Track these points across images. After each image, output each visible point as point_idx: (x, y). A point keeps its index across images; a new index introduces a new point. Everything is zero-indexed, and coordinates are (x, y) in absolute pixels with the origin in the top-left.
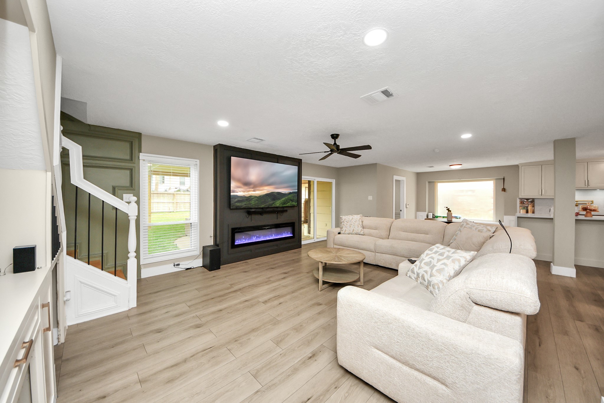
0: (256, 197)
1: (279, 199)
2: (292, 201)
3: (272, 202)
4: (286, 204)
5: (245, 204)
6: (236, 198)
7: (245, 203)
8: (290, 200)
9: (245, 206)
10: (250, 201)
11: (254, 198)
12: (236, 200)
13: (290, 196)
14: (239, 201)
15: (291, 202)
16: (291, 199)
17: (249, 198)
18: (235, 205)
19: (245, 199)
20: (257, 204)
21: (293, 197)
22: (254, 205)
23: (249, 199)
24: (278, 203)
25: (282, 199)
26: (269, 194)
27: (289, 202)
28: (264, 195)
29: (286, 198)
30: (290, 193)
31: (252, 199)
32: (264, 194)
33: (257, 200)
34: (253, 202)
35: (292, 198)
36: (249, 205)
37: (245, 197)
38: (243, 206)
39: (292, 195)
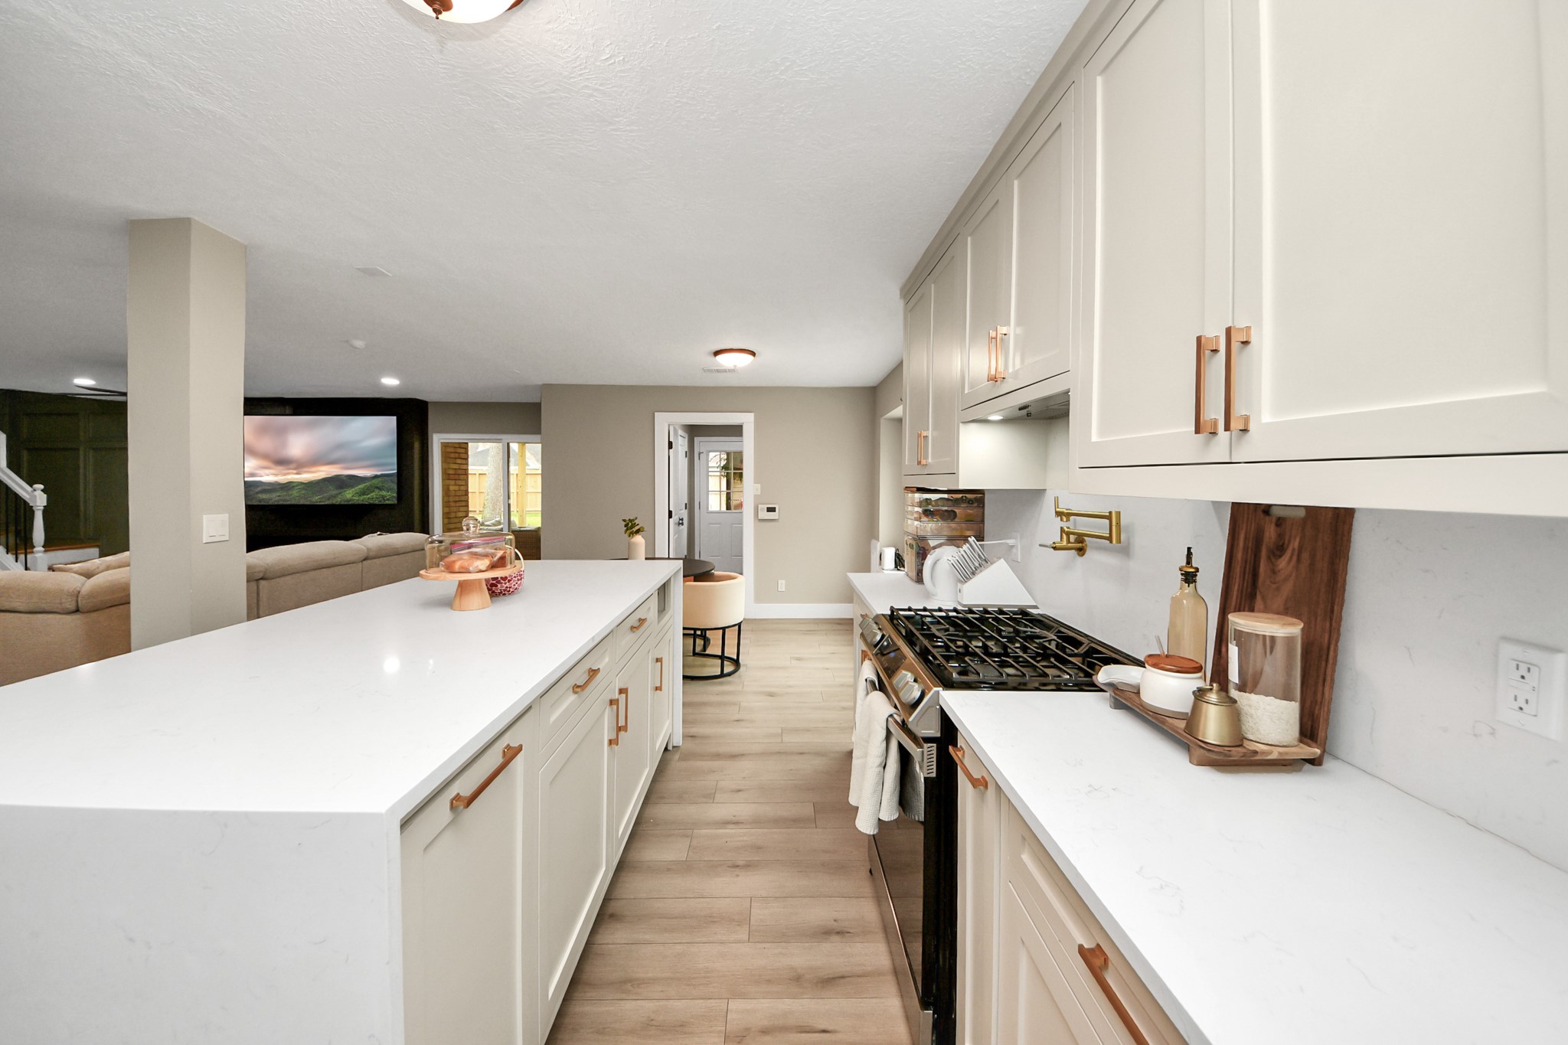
0: (303, 483)
1: (352, 486)
2: (380, 489)
3: (336, 492)
4: (367, 495)
5: (279, 496)
6: (258, 486)
7: (279, 494)
8: (377, 488)
9: (277, 498)
10: (289, 490)
11: (297, 486)
12: (259, 489)
13: (383, 480)
14: (264, 491)
15: (377, 491)
19: (278, 487)
20: (305, 496)
21: (389, 481)
22: (298, 497)
23: (286, 487)
24: (349, 495)
25: (357, 486)
26: (330, 478)
27: (373, 491)
28: (321, 480)
29: (367, 484)
30: (376, 477)
31: (294, 486)
33: (303, 489)
34: (295, 493)
36: (288, 498)
37: (279, 484)
38: (274, 500)
39: (380, 479)
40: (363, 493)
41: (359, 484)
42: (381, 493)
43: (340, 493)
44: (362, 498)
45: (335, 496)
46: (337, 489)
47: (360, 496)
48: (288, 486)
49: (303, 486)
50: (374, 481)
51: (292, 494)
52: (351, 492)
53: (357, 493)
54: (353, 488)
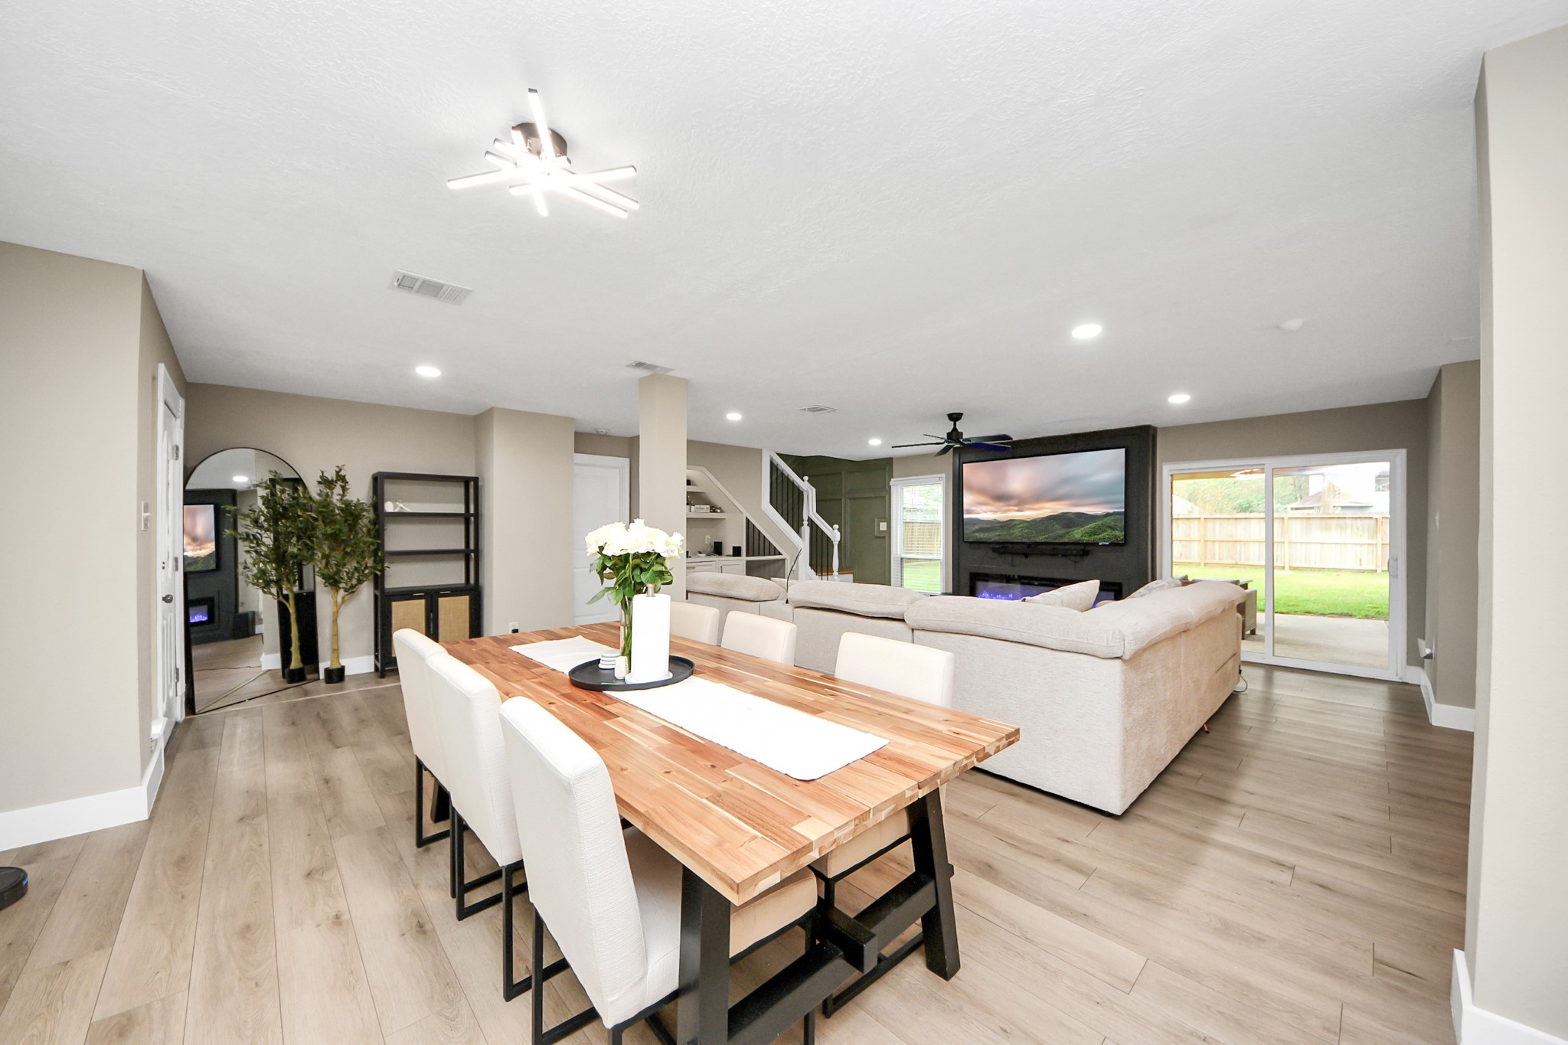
0: (1026, 521)
1: (1081, 525)
2: (1113, 528)
3: (1063, 531)
5: (999, 535)
6: (978, 523)
7: (998, 533)
8: (1109, 527)
9: (997, 538)
10: (1010, 528)
11: (1018, 524)
12: (979, 526)
13: (1107, 520)
14: (983, 529)
15: (1109, 531)
16: (1110, 525)
17: (1008, 522)
18: (976, 535)
19: (998, 525)
20: (1025, 535)
21: (1115, 521)
22: (1019, 534)
23: (1007, 525)
24: (1078, 534)
25: (1087, 524)
26: (1055, 515)
27: (1105, 531)
28: (1042, 518)
29: (1098, 523)
30: (1108, 515)
31: (1016, 524)
32: (1045, 516)
33: (1026, 528)
34: (1016, 531)
35: (1112, 524)
36: (1010, 536)
37: (999, 522)
38: (994, 538)
39: (1112, 518)
40: (1094, 533)
41: (1090, 522)
42: (1114, 533)
43: (1067, 532)
44: (1092, 538)
45: (1062, 536)
46: (1064, 528)
47: (1090, 535)
48: (1009, 524)
49: (1025, 524)
50: (1105, 520)
51: (1013, 534)
52: (1080, 531)
53: (1087, 533)
54: (1082, 527)
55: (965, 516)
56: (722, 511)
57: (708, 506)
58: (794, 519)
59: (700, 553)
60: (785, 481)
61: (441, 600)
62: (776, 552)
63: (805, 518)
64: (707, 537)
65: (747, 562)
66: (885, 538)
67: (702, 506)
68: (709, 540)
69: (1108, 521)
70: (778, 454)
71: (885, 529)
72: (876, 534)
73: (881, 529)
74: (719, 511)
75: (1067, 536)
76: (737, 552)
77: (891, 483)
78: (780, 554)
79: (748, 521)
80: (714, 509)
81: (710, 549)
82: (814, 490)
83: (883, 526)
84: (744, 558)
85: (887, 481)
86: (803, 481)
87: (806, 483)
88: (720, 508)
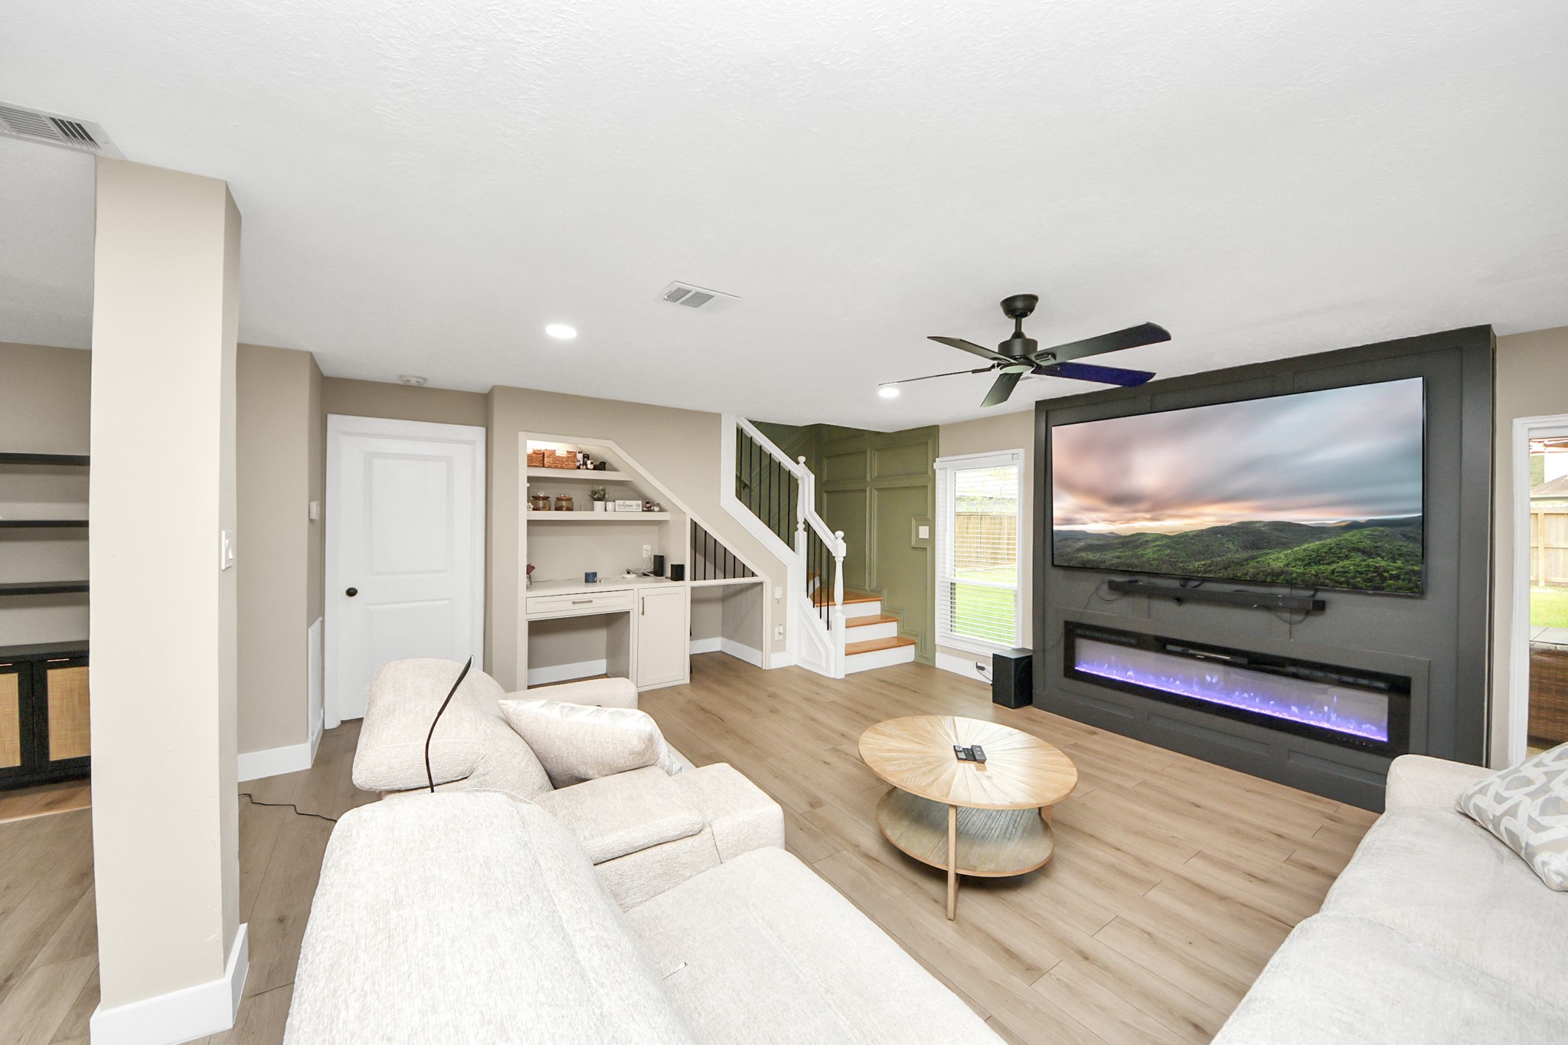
0: (1165, 536)
1: (1286, 545)
2: (1367, 553)
3: (1245, 555)
4: (1328, 564)
5: (1118, 557)
6: (1080, 540)
7: (1117, 554)
8: (1358, 550)
9: (1115, 561)
10: (1137, 547)
11: (1153, 541)
12: (1082, 544)
14: (1090, 548)
15: (1358, 558)
16: (1361, 546)
17: (1132, 538)
18: (1076, 558)
19: (1116, 541)
20: (1167, 558)
22: (1154, 559)
23: (1133, 541)
24: (1277, 560)
25: (1299, 544)
26: (1228, 527)
27: (1347, 557)
28: (1202, 531)
29: (1325, 542)
30: (1354, 526)
31: (1147, 541)
32: (1204, 528)
33: (1167, 546)
34: (1149, 553)
36: (1135, 561)
37: (1119, 537)
38: (1108, 563)
39: (1366, 532)
41: (1306, 541)
42: (1370, 561)
43: (1253, 558)
44: (1313, 570)
45: (1240, 563)
46: (1245, 548)
47: (1309, 564)
49: (1168, 540)
50: (1347, 535)
51: (1142, 556)
52: (1282, 555)
53: (1300, 559)
54: (1288, 548)
55: (1055, 528)
56: (661, 510)
57: (640, 502)
58: (782, 523)
59: (629, 573)
60: (766, 462)
61: (50, 673)
62: (745, 571)
63: (800, 520)
64: (645, 547)
65: (693, 589)
66: (926, 550)
67: (628, 502)
68: (647, 552)
69: (1354, 539)
70: (753, 423)
71: (927, 536)
72: (913, 543)
73: (920, 537)
74: (656, 509)
75: (1252, 563)
76: (678, 573)
77: (935, 466)
78: (753, 574)
79: (695, 526)
80: (648, 506)
81: (649, 567)
82: (813, 477)
83: (924, 532)
84: (687, 583)
85: (930, 462)
86: (798, 463)
87: (802, 464)
88: (658, 505)
